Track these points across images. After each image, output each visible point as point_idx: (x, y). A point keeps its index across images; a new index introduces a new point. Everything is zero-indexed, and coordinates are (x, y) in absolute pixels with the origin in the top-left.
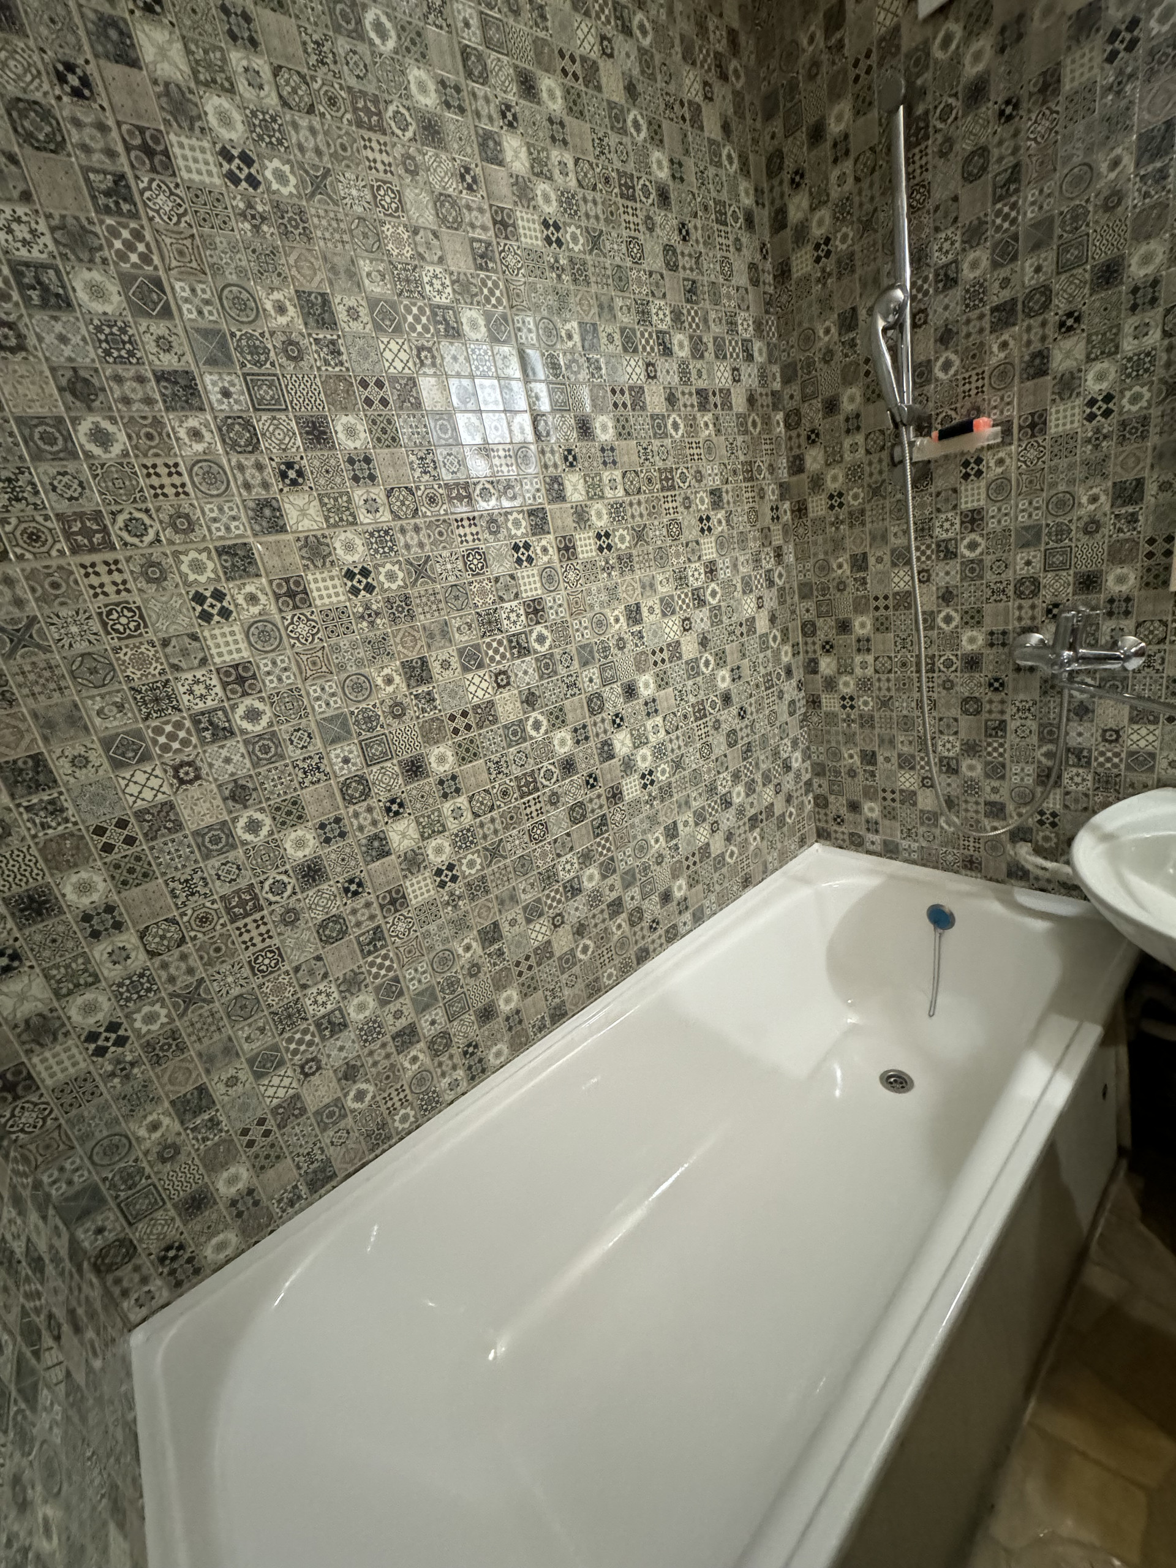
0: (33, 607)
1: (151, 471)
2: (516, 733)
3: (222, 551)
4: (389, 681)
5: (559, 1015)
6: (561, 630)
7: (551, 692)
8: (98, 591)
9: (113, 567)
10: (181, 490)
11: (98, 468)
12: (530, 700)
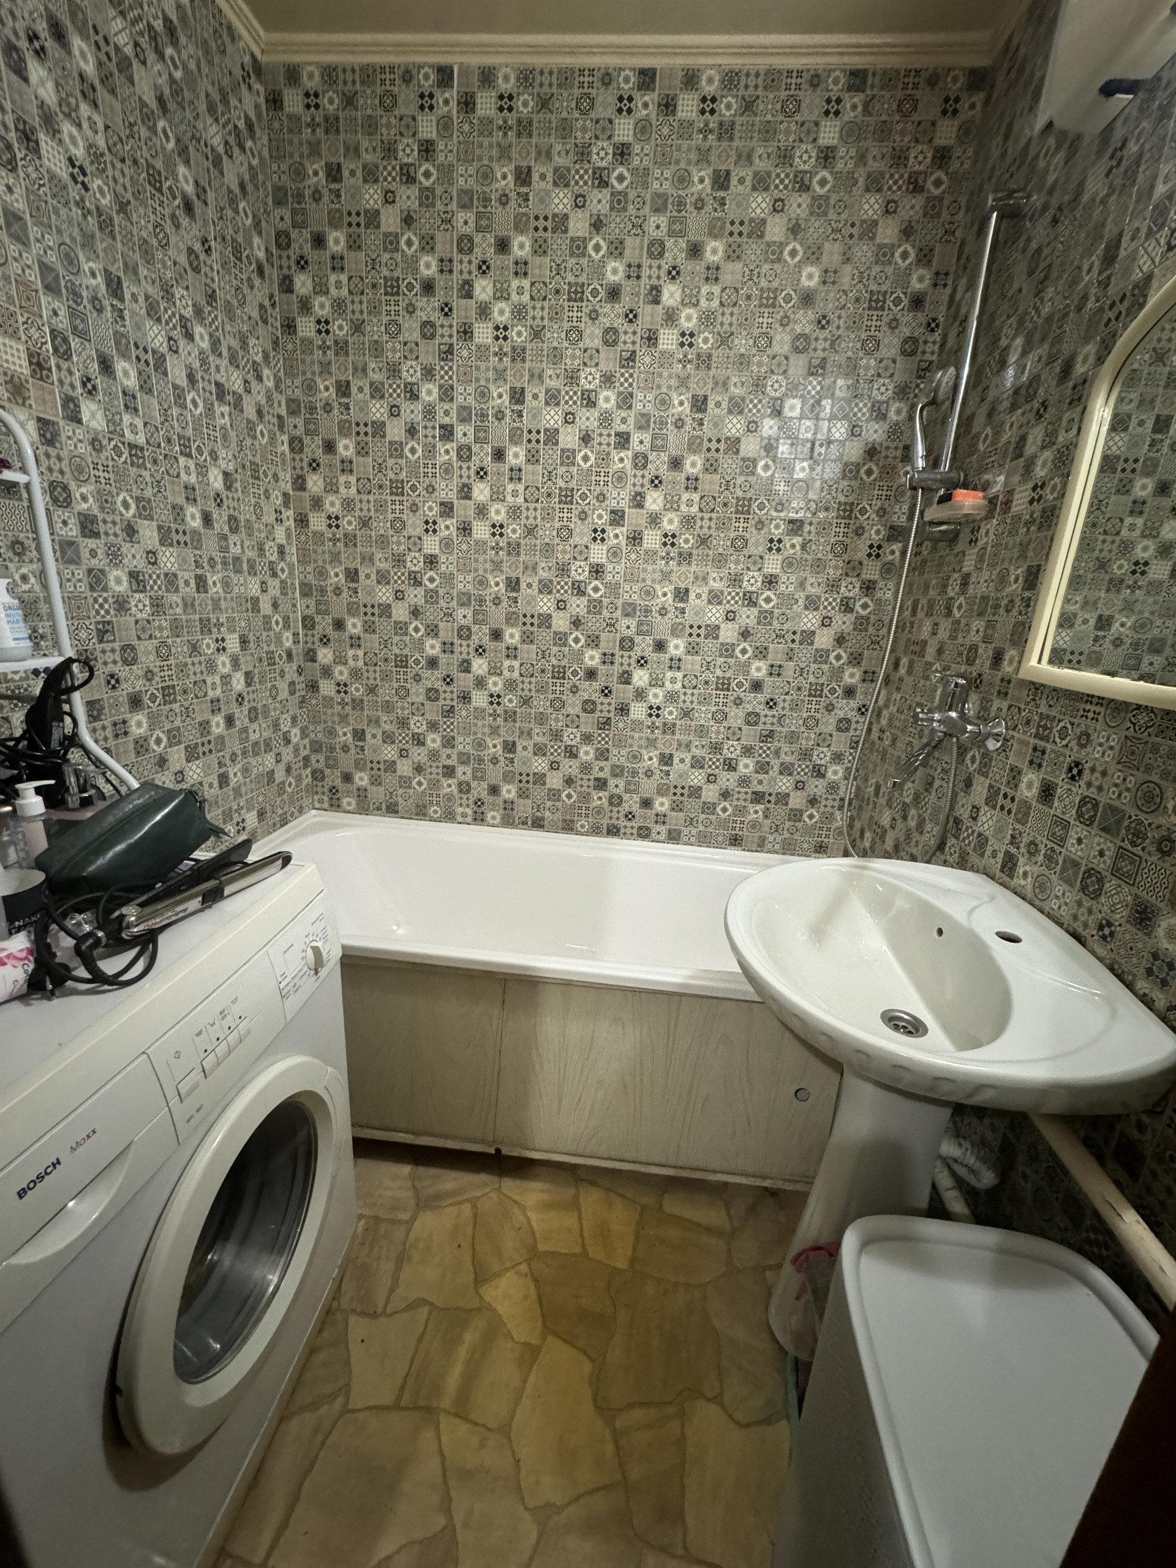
0: (372, 513)
1: (426, 466)
2: (561, 639)
3: (442, 504)
4: (497, 584)
5: (538, 824)
6: (614, 589)
7: (593, 624)
8: (393, 511)
9: (401, 503)
10: (434, 475)
11: (408, 461)
12: (576, 623)
